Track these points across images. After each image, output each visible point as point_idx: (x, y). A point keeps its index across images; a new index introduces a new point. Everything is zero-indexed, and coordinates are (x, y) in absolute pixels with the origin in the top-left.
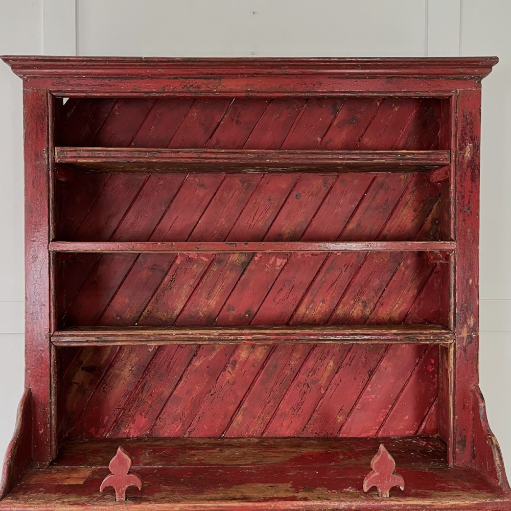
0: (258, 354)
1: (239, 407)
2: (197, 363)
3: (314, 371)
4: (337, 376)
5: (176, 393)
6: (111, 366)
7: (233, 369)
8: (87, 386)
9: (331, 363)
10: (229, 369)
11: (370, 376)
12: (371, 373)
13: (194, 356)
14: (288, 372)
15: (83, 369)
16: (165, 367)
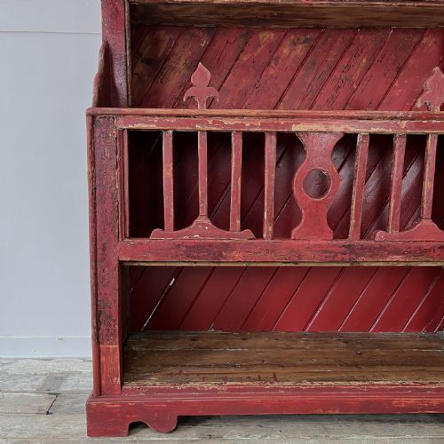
0: (299, 51)
1: (280, 100)
2: (244, 58)
3: (348, 66)
4: (368, 73)
5: (225, 85)
6: (167, 59)
7: (276, 64)
8: (146, 78)
9: (364, 61)
10: (273, 64)
11: (398, 73)
12: (399, 70)
13: (241, 52)
14: (325, 68)
15: (142, 61)
16: (215, 61)
